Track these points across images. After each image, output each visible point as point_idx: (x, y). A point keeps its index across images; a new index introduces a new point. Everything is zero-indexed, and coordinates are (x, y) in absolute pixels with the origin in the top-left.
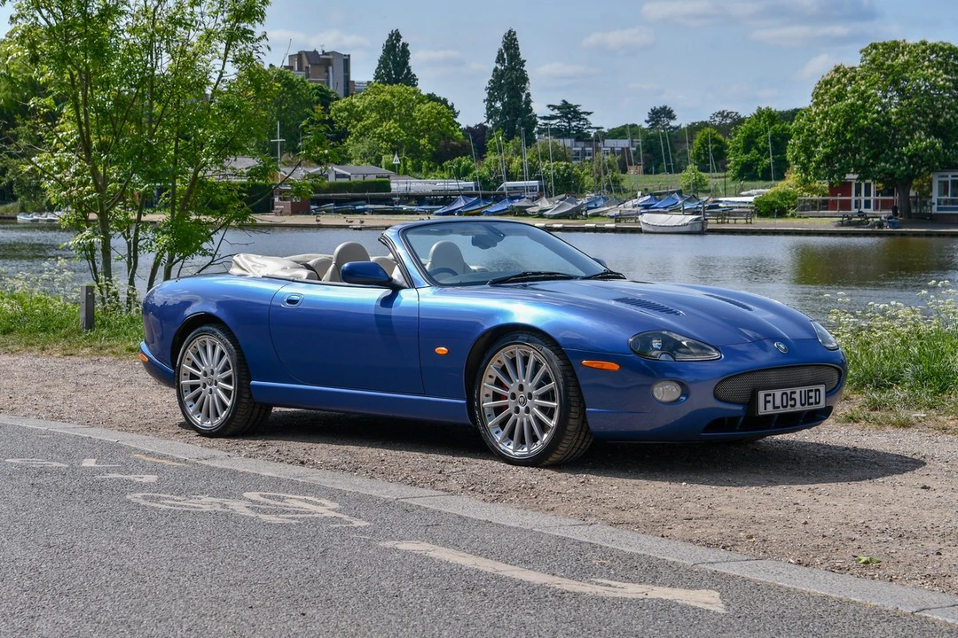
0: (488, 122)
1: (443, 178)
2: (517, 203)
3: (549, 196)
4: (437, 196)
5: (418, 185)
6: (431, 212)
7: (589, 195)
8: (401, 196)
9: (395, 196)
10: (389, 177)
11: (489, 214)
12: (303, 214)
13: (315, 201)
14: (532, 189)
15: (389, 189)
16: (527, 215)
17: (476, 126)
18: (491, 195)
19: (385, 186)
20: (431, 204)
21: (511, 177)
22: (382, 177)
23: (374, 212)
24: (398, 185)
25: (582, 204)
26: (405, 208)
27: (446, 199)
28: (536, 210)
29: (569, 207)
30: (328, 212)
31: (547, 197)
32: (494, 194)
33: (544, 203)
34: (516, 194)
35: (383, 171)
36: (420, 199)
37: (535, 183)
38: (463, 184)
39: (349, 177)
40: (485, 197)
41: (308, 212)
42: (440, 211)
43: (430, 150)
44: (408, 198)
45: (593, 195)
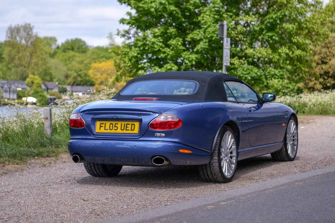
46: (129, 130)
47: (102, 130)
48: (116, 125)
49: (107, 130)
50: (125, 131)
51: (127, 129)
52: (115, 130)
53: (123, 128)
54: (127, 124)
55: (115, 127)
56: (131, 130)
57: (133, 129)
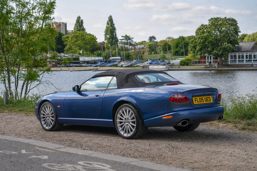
0: (105, 41)
1: (94, 56)
2: (115, 63)
3: (124, 61)
4: (92, 61)
5: (87, 59)
6: (91, 66)
7: (134, 61)
8: (83, 62)
9: (81, 62)
10: (79, 56)
11: (107, 66)
12: (55, 67)
13: (59, 64)
14: (119, 59)
15: (79, 60)
16: (118, 66)
17: (102, 42)
18: (107, 61)
19: (78, 59)
20: (91, 64)
21: (113, 56)
22: (77, 57)
23: (75, 66)
24: (82, 59)
25: (133, 63)
26: (84, 65)
27: (95, 62)
28: (120, 65)
29: (129, 64)
30: (63, 67)
31: (123, 61)
32: (108, 61)
33: (122, 63)
34: (114, 61)
35: (77, 55)
36: (88, 62)
37: (119, 57)
38: (100, 58)
39: (68, 57)
40: (106, 62)
41: (57, 67)
42: (94, 66)
43: (90, 49)
44: (84, 62)
45: (135, 61)
46: (208, 101)
47: (197, 103)
48: (203, 99)
49: (199, 102)
50: (207, 102)
51: (208, 100)
52: (202, 101)
53: (206, 101)
54: (207, 98)
55: (202, 100)
56: (210, 101)
57: (210, 100)
